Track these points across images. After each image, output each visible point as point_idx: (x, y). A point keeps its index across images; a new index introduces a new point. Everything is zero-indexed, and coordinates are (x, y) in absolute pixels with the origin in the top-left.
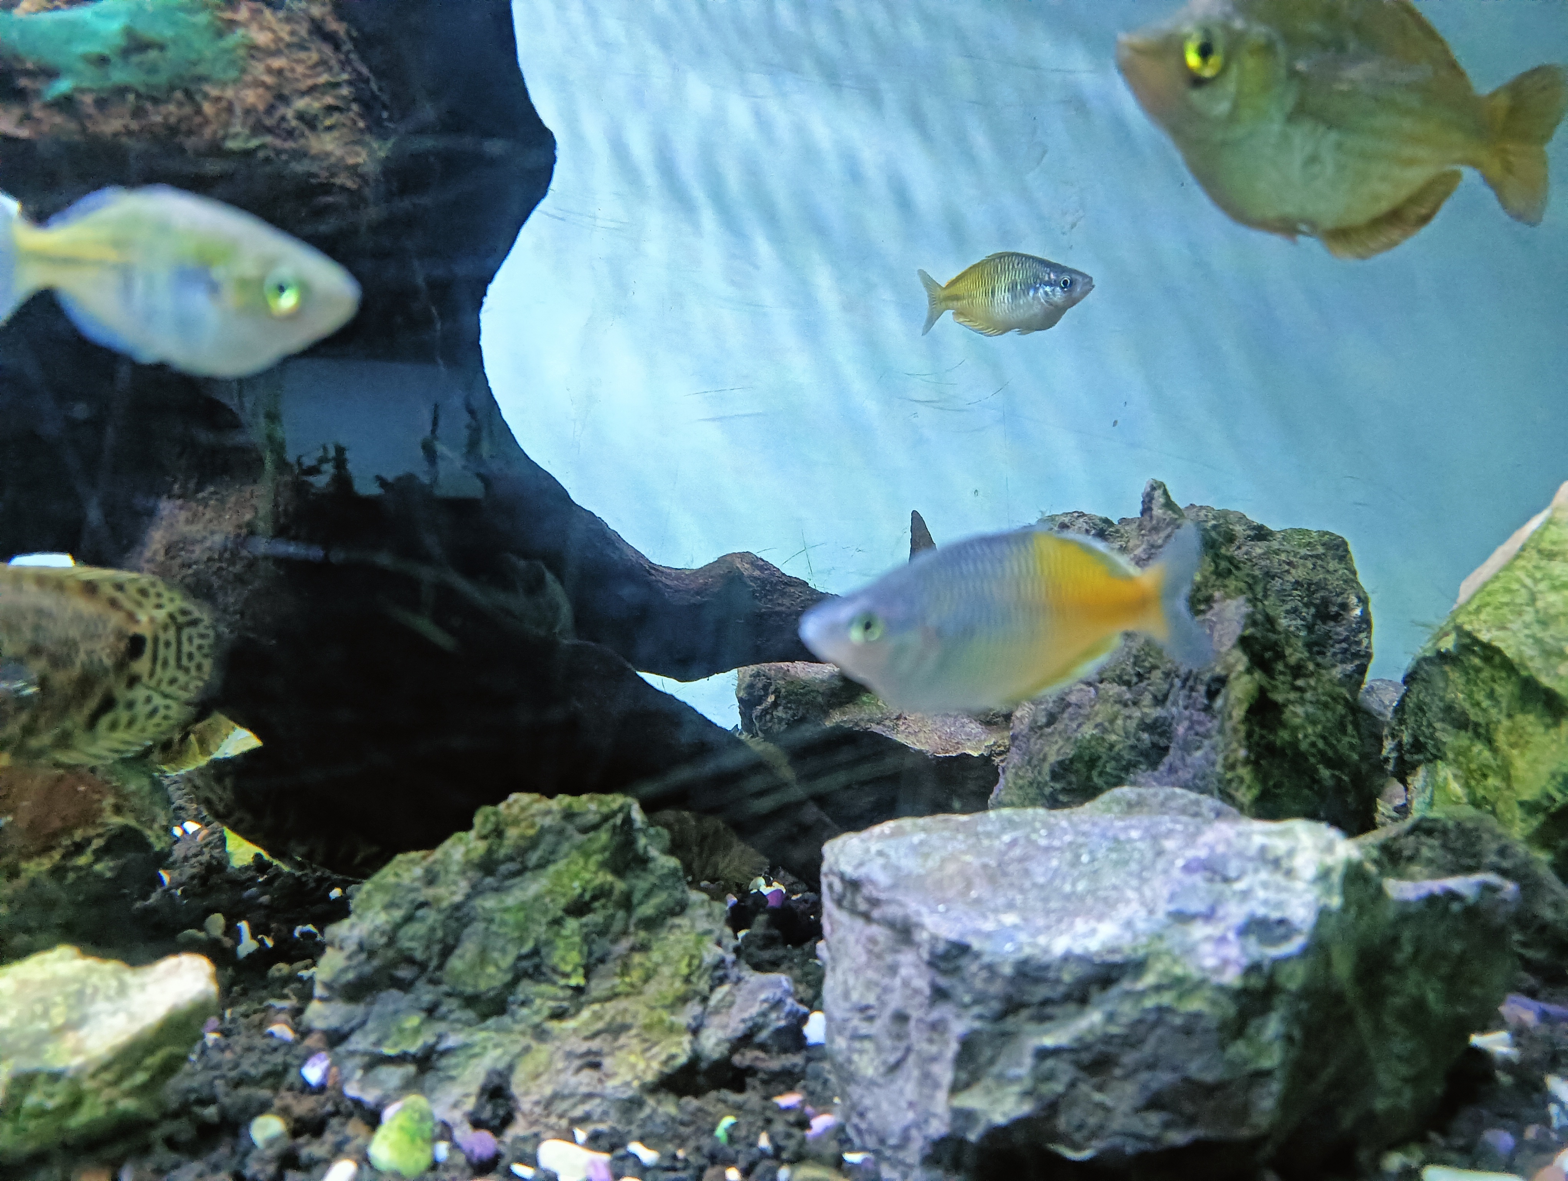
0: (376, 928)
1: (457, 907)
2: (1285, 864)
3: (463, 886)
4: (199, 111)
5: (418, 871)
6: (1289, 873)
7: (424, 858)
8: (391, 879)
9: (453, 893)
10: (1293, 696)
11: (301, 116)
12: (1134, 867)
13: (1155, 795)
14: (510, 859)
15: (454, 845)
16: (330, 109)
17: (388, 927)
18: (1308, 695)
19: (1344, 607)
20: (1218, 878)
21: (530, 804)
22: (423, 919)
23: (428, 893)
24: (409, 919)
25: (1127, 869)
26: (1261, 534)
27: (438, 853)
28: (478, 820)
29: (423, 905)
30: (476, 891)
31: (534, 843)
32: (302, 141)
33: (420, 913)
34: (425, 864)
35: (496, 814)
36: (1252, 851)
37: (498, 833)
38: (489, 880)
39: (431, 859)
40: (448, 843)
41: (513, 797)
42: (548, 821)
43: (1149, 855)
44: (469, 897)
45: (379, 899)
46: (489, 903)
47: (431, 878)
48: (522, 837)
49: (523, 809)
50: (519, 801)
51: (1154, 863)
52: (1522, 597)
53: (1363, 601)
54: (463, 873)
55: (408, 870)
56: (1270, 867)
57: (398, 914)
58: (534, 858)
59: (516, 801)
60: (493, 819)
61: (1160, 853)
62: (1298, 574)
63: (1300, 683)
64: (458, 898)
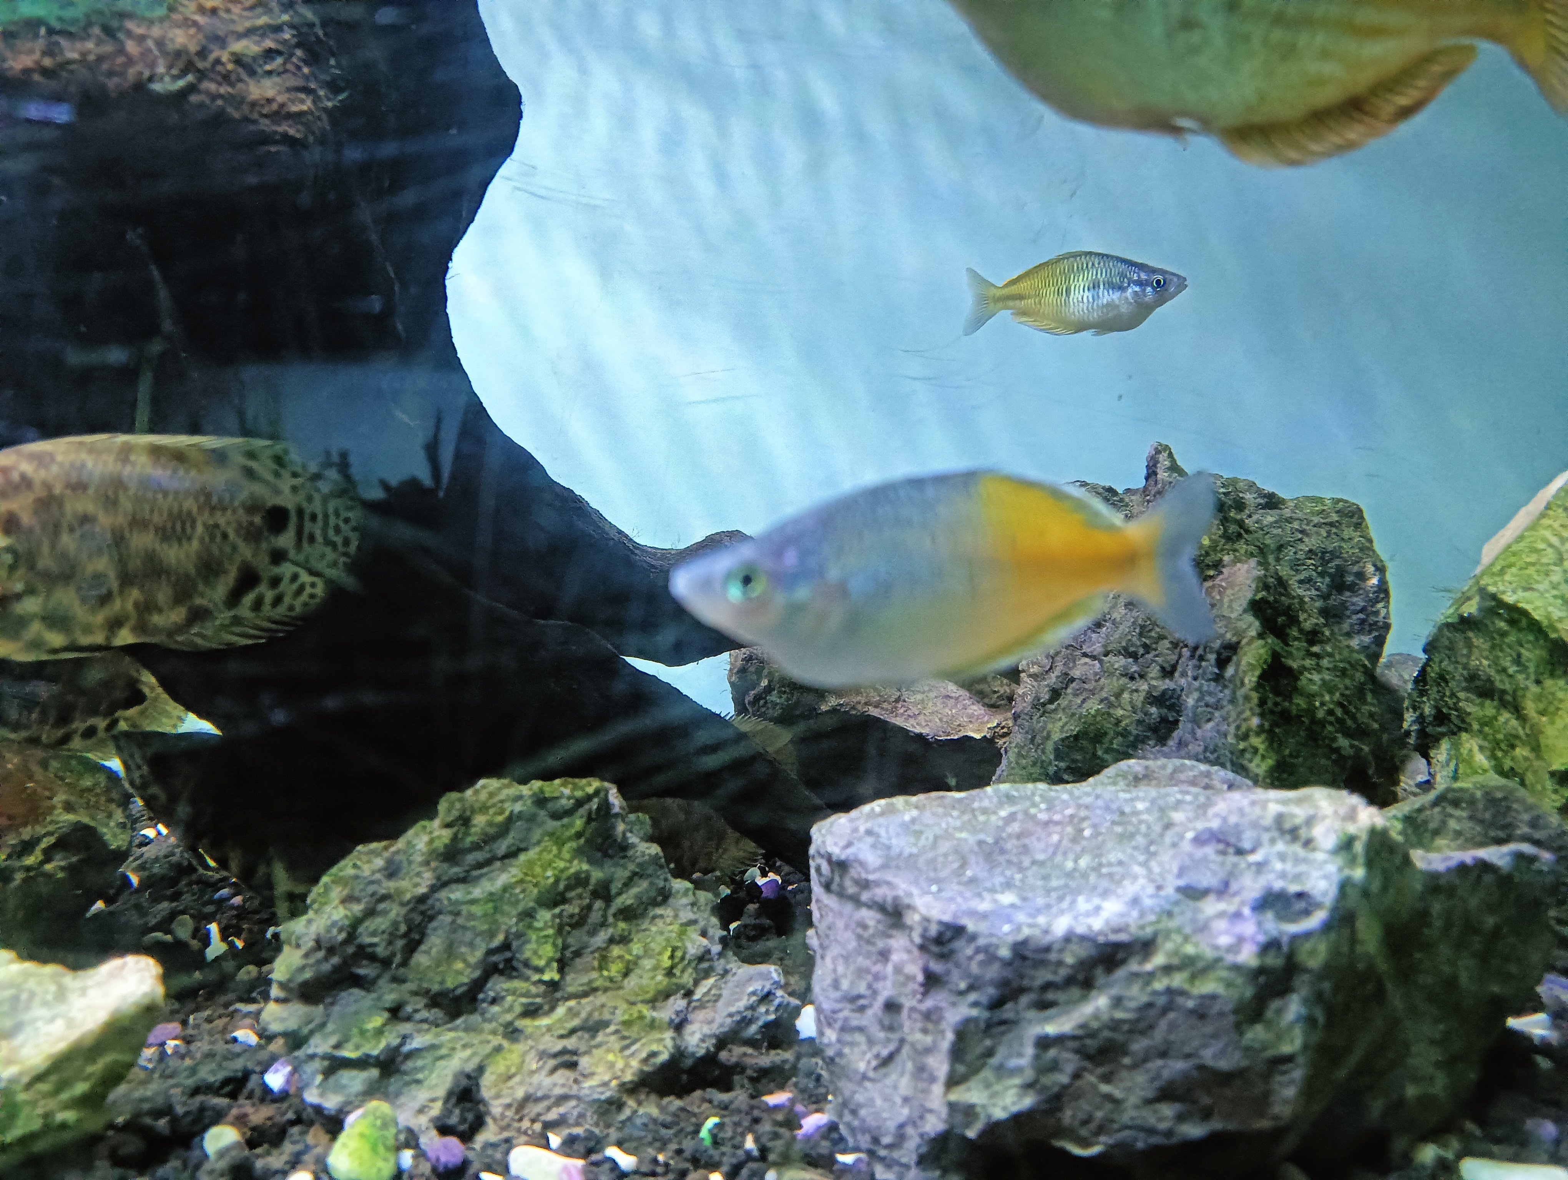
0: (334, 924)
1: (422, 899)
2: (1303, 833)
3: (427, 878)
4: (121, 51)
5: (379, 862)
6: (1308, 843)
7: (386, 848)
8: (350, 871)
9: (416, 885)
10: (1308, 663)
11: (238, 60)
12: (1140, 840)
13: (1164, 767)
14: (476, 847)
15: (417, 835)
16: (270, 54)
17: (347, 922)
18: (1325, 662)
19: (1361, 576)
20: (1231, 850)
21: (500, 789)
22: (385, 913)
23: (390, 886)
24: (370, 913)
25: (1134, 843)
26: (1272, 502)
27: (400, 844)
28: (442, 806)
29: (384, 898)
30: (441, 884)
31: (504, 829)
32: (240, 86)
33: (381, 906)
34: (386, 854)
35: (461, 800)
36: (1268, 821)
37: (464, 821)
38: (455, 870)
39: (393, 849)
40: (410, 833)
41: (482, 782)
42: (518, 807)
43: (1157, 828)
44: (434, 889)
45: (336, 893)
46: (457, 893)
47: (392, 871)
48: (490, 824)
49: (491, 795)
50: (487, 786)
51: (1162, 835)
52: (1550, 556)
53: (1381, 569)
54: (427, 863)
55: (369, 862)
56: (1288, 837)
57: (357, 908)
58: (502, 847)
59: (484, 787)
60: (458, 805)
61: (1168, 826)
62: (1311, 542)
63: (1316, 649)
64: (422, 890)
